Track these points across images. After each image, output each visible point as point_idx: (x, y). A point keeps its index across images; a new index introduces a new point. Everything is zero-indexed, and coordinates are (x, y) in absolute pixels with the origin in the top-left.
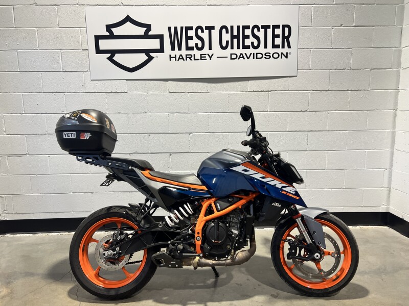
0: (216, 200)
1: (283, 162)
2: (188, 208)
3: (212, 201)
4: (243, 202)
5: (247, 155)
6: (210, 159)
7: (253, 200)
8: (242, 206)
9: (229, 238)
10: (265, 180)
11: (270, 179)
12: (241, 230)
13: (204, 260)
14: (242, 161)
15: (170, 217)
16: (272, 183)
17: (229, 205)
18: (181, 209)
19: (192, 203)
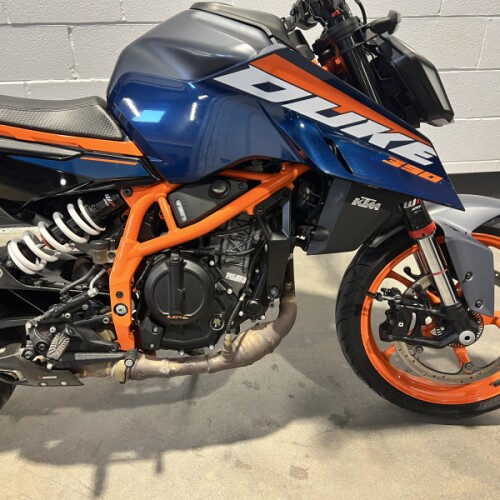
0: (173, 191)
1: (401, 53)
2: (80, 214)
3: (159, 193)
4: (259, 194)
5: (276, 26)
6: (144, 42)
7: (292, 186)
8: (256, 208)
9: (218, 300)
10: (333, 122)
11: (352, 117)
12: (254, 272)
13: (144, 362)
14: (258, 49)
15: (22, 247)
16: (358, 132)
17: (213, 205)
18: (58, 218)
19: (92, 199)
